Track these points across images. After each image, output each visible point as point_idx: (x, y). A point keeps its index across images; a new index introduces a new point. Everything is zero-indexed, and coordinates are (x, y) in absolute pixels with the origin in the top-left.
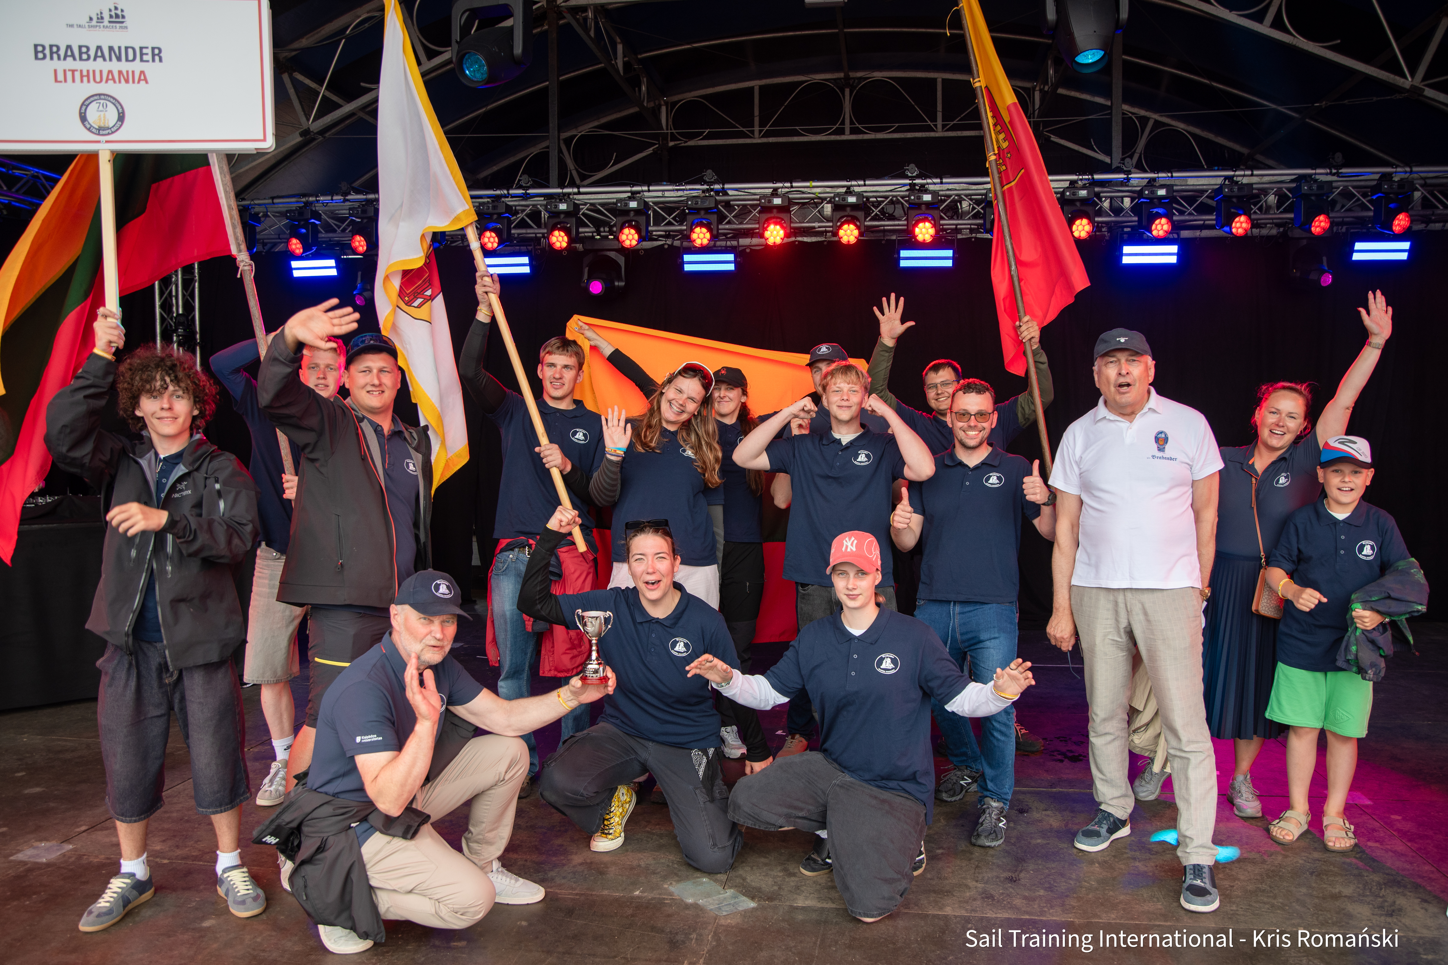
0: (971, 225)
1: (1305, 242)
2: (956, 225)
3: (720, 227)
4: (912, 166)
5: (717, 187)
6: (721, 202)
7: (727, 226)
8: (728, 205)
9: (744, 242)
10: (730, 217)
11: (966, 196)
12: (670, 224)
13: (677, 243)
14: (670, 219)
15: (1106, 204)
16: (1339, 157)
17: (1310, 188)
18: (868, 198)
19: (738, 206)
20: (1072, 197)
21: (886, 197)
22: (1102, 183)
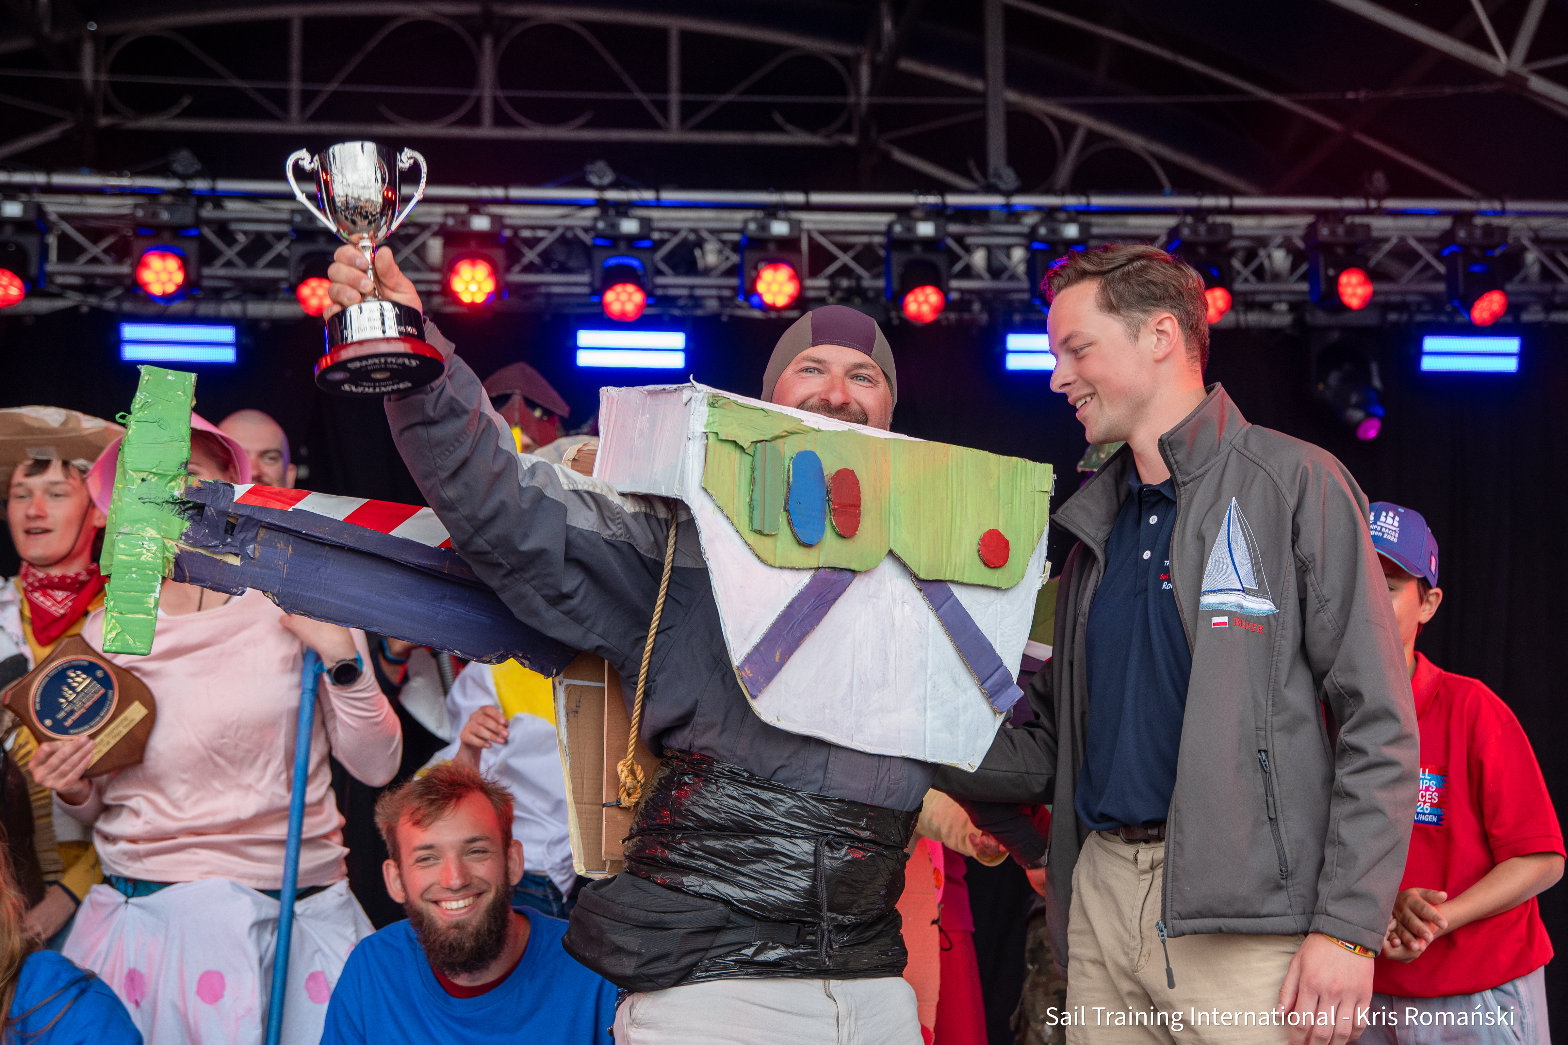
0: (720, 287)
1: (1335, 335)
2: (692, 287)
3: (206, 271)
4: (601, 165)
5: (201, 185)
6: (209, 222)
7: (222, 272)
8: (223, 229)
9: (258, 309)
10: (230, 253)
11: (712, 232)
12: (95, 260)
13: (109, 305)
14: (95, 250)
15: (979, 258)
16: (1379, 180)
17: (1333, 232)
18: (516, 229)
19: (246, 233)
20: (907, 236)
21: (551, 229)
22: (965, 214)
